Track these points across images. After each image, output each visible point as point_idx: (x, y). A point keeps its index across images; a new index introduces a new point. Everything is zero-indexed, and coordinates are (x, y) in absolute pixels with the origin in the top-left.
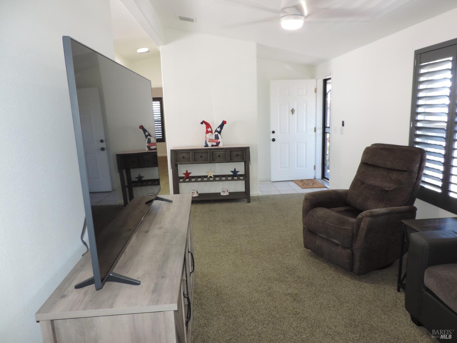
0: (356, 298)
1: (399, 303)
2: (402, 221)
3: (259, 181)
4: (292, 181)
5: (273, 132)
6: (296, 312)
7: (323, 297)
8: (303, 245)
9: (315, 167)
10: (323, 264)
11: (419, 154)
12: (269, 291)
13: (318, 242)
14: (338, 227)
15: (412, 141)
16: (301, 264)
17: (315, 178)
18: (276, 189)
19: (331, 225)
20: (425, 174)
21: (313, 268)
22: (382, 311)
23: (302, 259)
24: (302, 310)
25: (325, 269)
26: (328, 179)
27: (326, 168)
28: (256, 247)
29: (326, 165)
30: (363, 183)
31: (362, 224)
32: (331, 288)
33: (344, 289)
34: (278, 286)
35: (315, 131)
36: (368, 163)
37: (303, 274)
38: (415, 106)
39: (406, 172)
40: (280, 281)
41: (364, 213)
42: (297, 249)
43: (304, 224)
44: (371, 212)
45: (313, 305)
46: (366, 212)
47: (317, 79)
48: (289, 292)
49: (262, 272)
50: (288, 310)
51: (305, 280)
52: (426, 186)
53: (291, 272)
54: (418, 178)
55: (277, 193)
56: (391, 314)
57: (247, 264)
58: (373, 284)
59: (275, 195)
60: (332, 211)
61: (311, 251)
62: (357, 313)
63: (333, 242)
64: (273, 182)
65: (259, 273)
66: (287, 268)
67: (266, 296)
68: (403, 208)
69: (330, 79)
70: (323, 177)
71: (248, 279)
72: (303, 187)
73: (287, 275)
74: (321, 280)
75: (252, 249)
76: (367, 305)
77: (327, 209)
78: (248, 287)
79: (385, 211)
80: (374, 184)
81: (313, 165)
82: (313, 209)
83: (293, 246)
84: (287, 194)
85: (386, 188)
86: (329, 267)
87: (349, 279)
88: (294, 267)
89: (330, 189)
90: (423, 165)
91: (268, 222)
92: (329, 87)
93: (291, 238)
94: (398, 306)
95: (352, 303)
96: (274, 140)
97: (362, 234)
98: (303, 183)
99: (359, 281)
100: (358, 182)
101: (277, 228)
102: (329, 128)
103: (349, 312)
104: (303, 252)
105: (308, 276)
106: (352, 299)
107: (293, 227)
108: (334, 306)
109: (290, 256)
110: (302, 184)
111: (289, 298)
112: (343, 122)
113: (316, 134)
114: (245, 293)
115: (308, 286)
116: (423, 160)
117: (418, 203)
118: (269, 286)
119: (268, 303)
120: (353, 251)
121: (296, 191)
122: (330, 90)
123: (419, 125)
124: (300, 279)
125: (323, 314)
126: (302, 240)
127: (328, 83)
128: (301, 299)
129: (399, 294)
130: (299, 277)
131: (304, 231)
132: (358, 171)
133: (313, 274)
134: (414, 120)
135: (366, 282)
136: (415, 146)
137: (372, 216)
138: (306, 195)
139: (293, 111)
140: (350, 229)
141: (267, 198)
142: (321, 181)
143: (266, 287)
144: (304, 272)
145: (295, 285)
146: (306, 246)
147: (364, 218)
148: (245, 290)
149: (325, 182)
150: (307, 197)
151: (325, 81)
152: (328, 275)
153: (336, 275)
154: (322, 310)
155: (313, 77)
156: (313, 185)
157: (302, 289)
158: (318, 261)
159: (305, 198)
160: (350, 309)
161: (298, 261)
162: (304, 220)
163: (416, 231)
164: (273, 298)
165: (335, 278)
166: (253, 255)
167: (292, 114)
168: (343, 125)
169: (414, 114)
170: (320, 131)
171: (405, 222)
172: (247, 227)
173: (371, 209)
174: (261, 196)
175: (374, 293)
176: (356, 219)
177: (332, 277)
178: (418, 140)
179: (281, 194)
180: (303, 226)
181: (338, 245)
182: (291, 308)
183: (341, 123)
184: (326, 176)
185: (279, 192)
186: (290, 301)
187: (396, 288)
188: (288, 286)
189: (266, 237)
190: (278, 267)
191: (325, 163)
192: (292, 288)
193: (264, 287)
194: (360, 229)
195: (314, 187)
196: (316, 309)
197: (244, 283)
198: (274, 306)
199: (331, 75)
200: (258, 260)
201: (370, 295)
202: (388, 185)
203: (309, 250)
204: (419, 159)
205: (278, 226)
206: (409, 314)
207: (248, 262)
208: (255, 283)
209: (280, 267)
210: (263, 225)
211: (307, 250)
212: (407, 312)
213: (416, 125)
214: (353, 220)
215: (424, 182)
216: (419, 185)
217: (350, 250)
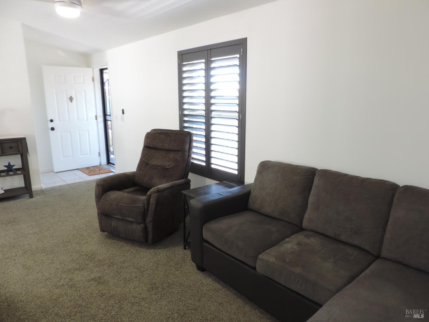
0: (153, 264)
1: (186, 258)
2: (182, 192)
3: (41, 173)
4: (78, 169)
5: (52, 121)
6: (102, 293)
7: (125, 272)
8: (99, 230)
9: (99, 153)
10: (121, 243)
11: (189, 137)
12: (71, 283)
13: (114, 223)
14: (131, 206)
15: (182, 126)
16: (100, 248)
17: (100, 165)
18: (61, 179)
19: (125, 205)
20: (193, 152)
21: (112, 249)
22: (175, 269)
23: (100, 243)
24: (107, 290)
25: (123, 247)
26: (114, 164)
27: (110, 153)
28: (49, 243)
29: (110, 151)
30: (147, 164)
31: (151, 199)
32: (131, 262)
33: (142, 259)
34: (79, 275)
35: (96, 119)
36: (150, 146)
37: (103, 257)
38: (181, 97)
39: (180, 152)
40: (81, 269)
41: (152, 190)
42: (93, 235)
43: (98, 209)
44: (157, 188)
45: (117, 282)
46: (154, 189)
47: (93, 69)
48: (93, 277)
49: (60, 266)
50: (93, 294)
51: (106, 262)
52: (195, 162)
53: (91, 258)
54: (189, 156)
55: (63, 183)
56: (182, 269)
57: (40, 262)
58: (165, 249)
59: (61, 185)
60: (123, 193)
61: (107, 233)
62: (156, 277)
63: (128, 221)
64: (56, 173)
65: (57, 268)
66: (87, 255)
67: (69, 288)
68: (181, 181)
69: (106, 69)
70: (109, 162)
71: (45, 278)
72: (89, 174)
73: (87, 262)
74: (121, 257)
75: (45, 246)
76: (163, 267)
77: (118, 191)
78: (46, 285)
79: (168, 186)
80: (157, 164)
81: (98, 151)
82: (105, 194)
83: (88, 233)
84: (74, 184)
85: (166, 167)
86: (126, 244)
87: (145, 250)
88: (93, 253)
89: (116, 173)
90: (191, 145)
91: (58, 215)
92: (106, 77)
93: (85, 225)
94: (187, 261)
95: (151, 270)
96: (53, 129)
97: (152, 207)
98: (90, 170)
99: (154, 249)
100: (143, 163)
101: (69, 219)
102: (110, 115)
103: (150, 278)
104: (99, 236)
105: (108, 257)
106: (150, 266)
107: (86, 214)
108: (136, 277)
109: (87, 243)
110: (88, 171)
111: (93, 283)
112: (123, 110)
113: (97, 121)
114: (43, 293)
115: (109, 266)
116: (191, 141)
117: (191, 176)
118: (70, 278)
119: (72, 294)
120: (146, 225)
121: (84, 179)
122: (108, 80)
123: (186, 112)
124: (101, 262)
125: (128, 287)
126: (97, 225)
127: (104, 73)
128: (105, 281)
129: (185, 251)
130: (99, 261)
131: (98, 216)
132: (142, 154)
133: (112, 254)
134: (181, 109)
135: (160, 248)
136: (184, 130)
137: (158, 191)
138: (97, 181)
139: (71, 99)
140: (142, 206)
141: (53, 189)
142: (107, 167)
143: (67, 280)
144: (104, 254)
145: (97, 269)
146: (102, 230)
147: (153, 194)
148: (43, 289)
149: (111, 167)
150: (98, 183)
151: (102, 71)
152: (127, 251)
153: (134, 249)
154: (126, 284)
155: (89, 66)
156: (100, 171)
157: (105, 271)
158: (115, 241)
159: (97, 184)
160: (150, 275)
161: (97, 245)
162: (98, 206)
163: (193, 198)
164: (76, 288)
165: (134, 252)
166: (46, 252)
167: (71, 102)
168: (123, 113)
169: (181, 104)
170: (101, 119)
171: (184, 192)
172: (33, 224)
173: (157, 186)
174: (46, 189)
175: (167, 256)
176: (146, 196)
177: (131, 252)
178: (186, 125)
179: (68, 184)
180: (98, 212)
181: (132, 222)
182: (97, 292)
183: (122, 112)
184: (111, 162)
185: (65, 182)
186: (95, 286)
187: (183, 247)
188: (90, 272)
189: (59, 230)
190: (77, 257)
191: (109, 149)
192: (94, 273)
193: (65, 280)
194: (150, 204)
195: (100, 173)
196: (121, 285)
197: (41, 283)
198: (79, 295)
199: (107, 65)
200: (53, 256)
201: (164, 258)
202: (168, 164)
203: (106, 233)
204: (188, 141)
205: (70, 216)
206: (195, 264)
207: (42, 261)
208: (54, 280)
209: (78, 256)
210: (52, 219)
211: (103, 233)
212: (193, 263)
213: (184, 113)
214: (144, 198)
215: (193, 158)
216: (190, 161)
217: (144, 224)
